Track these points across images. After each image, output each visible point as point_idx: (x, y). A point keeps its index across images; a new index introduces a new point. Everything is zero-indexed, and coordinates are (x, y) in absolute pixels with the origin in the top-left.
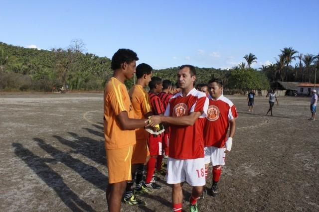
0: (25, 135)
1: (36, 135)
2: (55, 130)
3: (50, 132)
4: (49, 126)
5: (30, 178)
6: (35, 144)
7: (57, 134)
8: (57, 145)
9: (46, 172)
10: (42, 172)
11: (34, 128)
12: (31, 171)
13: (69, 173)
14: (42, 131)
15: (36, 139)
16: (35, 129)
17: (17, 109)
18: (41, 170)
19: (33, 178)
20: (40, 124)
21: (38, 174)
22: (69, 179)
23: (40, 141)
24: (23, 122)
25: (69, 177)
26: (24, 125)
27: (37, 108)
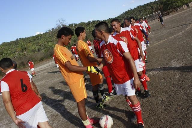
0: (44, 88)
1: (50, 85)
2: (60, 79)
3: (58, 81)
4: (56, 78)
5: (49, 110)
6: (50, 91)
7: (61, 81)
8: (61, 87)
9: (56, 105)
10: (54, 105)
11: (49, 81)
12: (48, 107)
13: (68, 101)
14: (53, 82)
15: (50, 88)
16: (50, 82)
17: (39, 74)
18: (54, 104)
19: (50, 110)
20: (52, 78)
21: (52, 107)
22: (68, 104)
23: (52, 88)
24: (42, 80)
25: (68, 103)
26: (43, 82)
27: (50, 69)
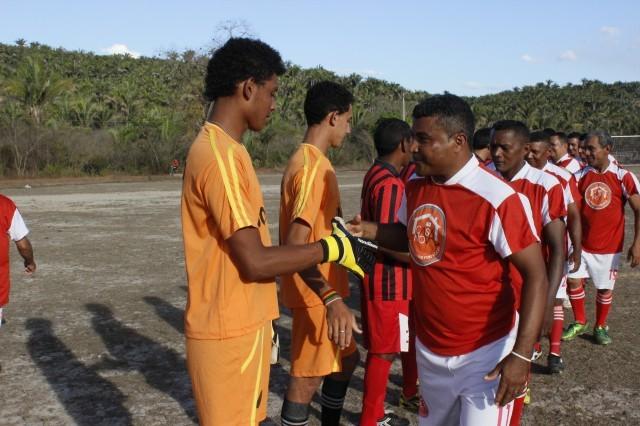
0: (65, 297)
1: (94, 295)
2: (150, 281)
3: (136, 285)
4: (133, 271)
5: (46, 413)
6: (85, 320)
7: (152, 292)
8: (143, 323)
9: (92, 398)
10: (80, 398)
11: (95, 274)
12: (52, 395)
13: (153, 402)
14: (112, 283)
15: (92, 307)
16: (96, 278)
17: (62, 225)
18: (81, 392)
19: (51, 415)
20: (113, 266)
21: (68, 403)
22: (150, 418)
23: (101, 313)
24: (67, 261)
25: (150, 413)
26: (68, 269)
27: (118, 222)
